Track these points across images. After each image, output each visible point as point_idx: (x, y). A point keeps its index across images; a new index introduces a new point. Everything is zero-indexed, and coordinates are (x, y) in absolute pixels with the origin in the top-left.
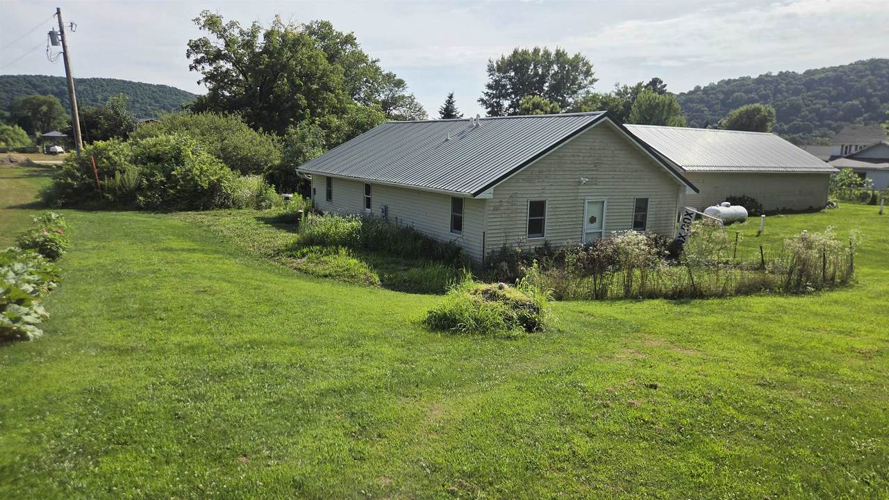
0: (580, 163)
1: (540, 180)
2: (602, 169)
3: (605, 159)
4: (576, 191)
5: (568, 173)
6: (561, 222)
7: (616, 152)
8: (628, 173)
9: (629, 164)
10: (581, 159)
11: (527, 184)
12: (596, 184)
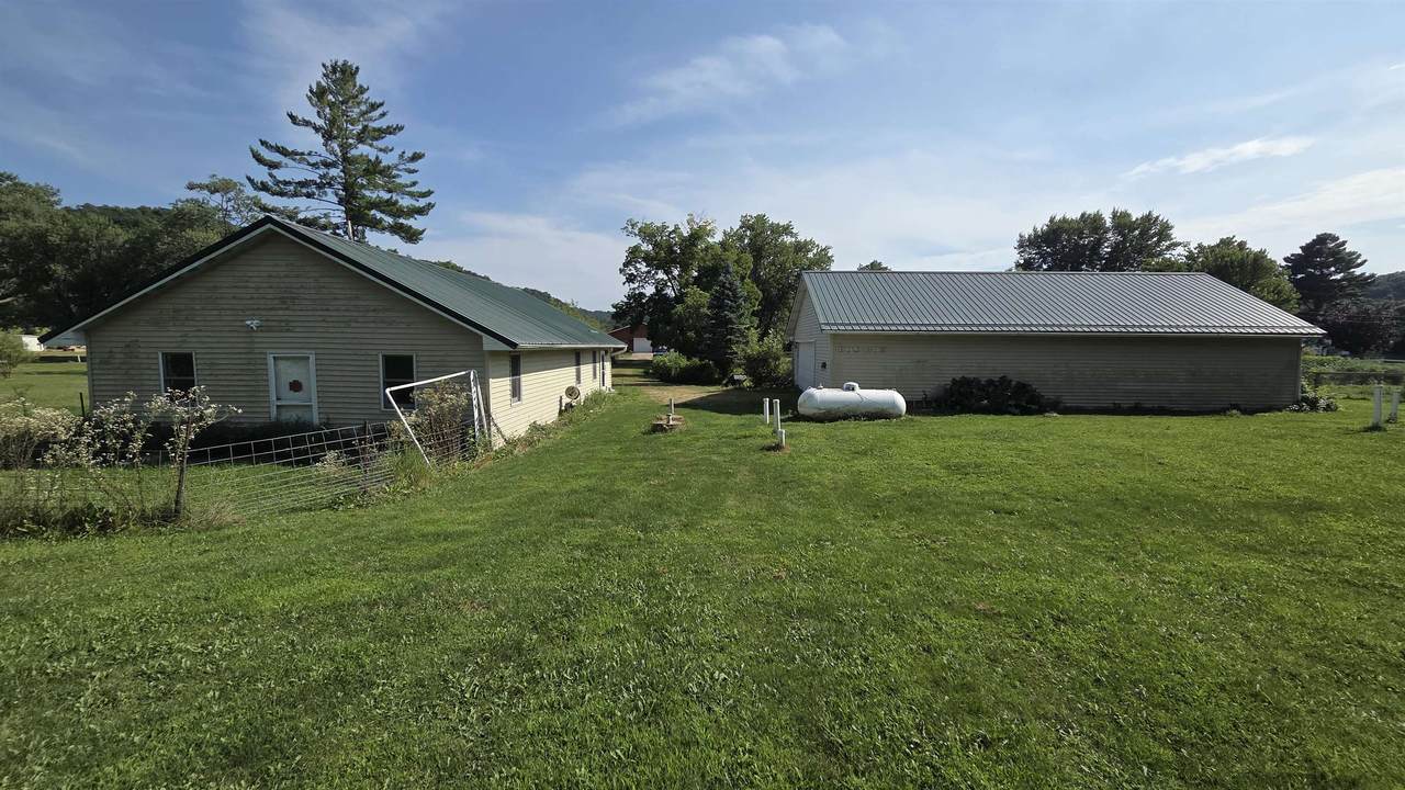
0: (252, 298)
1: (177, 323)
2: (296, 307)
3: (302, 290)
4: (248, 340)
5: (228, 312)
6: (228, 386)
7: (322, 280)
8: (355, 314)
9: (357, 298)
10: (252, 291)
11: (151, 328)
12: (288, 331)
